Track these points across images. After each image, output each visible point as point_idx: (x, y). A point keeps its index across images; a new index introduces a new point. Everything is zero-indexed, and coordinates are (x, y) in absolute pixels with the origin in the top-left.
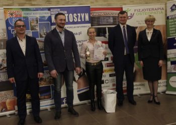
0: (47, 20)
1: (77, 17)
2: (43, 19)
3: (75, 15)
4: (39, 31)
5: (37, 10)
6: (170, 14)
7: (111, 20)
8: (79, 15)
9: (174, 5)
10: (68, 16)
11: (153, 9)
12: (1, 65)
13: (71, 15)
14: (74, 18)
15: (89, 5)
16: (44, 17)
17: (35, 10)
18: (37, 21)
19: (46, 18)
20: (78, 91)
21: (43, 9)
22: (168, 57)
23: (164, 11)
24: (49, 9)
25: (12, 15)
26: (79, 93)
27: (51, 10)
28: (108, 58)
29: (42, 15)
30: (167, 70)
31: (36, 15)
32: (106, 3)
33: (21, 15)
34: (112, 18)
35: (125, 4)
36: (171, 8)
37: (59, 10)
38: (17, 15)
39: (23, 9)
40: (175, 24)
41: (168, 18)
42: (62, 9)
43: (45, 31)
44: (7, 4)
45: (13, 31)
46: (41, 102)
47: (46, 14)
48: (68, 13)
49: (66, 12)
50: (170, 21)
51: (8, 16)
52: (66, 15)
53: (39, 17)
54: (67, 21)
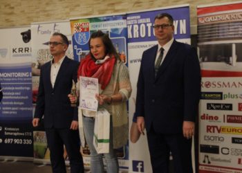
0: (121, 35)
2: (115, 32)
5: (108, 20)
15: (187, 5)
16: (117, 29)
17: (105, 20)
19: (120, 32)
24: (125, 17)
25: (78, 28)
27: (128, 18)
28: (231, 105)
29: (114, 27)
31: (106, 28)
33: (88, 29)
37: (139, 17)
38: (83, 29)
39: (91, 20)
44: (85, 12)
45: (79, 51)
47: (120, 25)
48: (152, 22)
49: (148, 20)
52: (149, 25)
53: (110, 31)
54: (149, 35)
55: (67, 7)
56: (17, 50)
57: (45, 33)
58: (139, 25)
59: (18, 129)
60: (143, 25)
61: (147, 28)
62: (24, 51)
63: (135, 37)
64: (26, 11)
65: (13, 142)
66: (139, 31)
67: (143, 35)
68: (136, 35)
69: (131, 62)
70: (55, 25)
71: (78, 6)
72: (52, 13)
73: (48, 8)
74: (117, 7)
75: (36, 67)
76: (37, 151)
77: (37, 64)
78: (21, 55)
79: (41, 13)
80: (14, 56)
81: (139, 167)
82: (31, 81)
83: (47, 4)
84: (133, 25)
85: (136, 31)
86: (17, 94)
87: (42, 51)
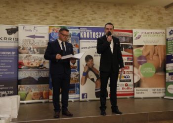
0: (77, 36)
1: (99, 34)
3: (97, 33)
6: (168, 37)
7: (124, 39)
8: (100, 33)
9: (172, 30)
10: (92, 34)
11: (156, 33)
12: (42, 65)
13: (94, 33)
14: (96, 35)
16: (75, 33)
19: (77, 34)
20: (96, 90)
21: (75, 28)
22: (167, 69)
23: (164, 35)
24: (79, 28)
26: (96, 91)
27: (81, 29)
30: (165, 80)
32: (120, 26)
34: (124, 38)
35: (135, 28)
36: (170, 32)
37: (86, 29)
40: (172, 45)
41: (167, 40)
42: (88, 28)
46: (69, 95)
47: (77, 31)
48: (93, 32)
49: (91, 31)
50: (169, 42)
51: (51, 31)
52: (91, 33)
53: (72, 33)
54: (91, 37)
55: (39, 19)
56: (3, 39)
58: (86, 32)
59: (3, 86)
60: (88, 33)
61: (90, 34)
62: (8, 39)
64: (9, 17)
67: (88, 37)
68: (85, 37)
69: (82, 48)
70: (35, 28)
71: (46, 19)
72: (28, 20)
73: (26, 18)
74: (68, 23)
78: (5, 42)
79: (21, 20)
81: (85, 96)
83: (26, 16)
84: (83, 32)
85: (85, 35)
87: (25, 40)
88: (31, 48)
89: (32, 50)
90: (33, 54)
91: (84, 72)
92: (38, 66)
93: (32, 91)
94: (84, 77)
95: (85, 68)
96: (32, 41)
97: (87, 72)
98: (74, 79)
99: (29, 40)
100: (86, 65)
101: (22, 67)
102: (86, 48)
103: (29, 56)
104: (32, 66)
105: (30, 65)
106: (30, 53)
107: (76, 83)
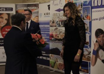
4: (82, 14)
16: (86, 2)
18: (82, 6)
31: (81, 1)
43: (86, 15)
53: (83, 3)
54: (103, 4)
56: (46, 14)
57: (56, 5)
59: (45, 52)
62: (48, 14)
63: (95, 5)
65: (43, 58)
66: (98, 2)
67: (99, 5)
69: (93, 20)
70: (60, 1)
75: (52, 22)
76: (51, 64)
77: (52, 21)
78: (47, 17)
80: (45, 17)
82: (49, 29)
85: (96, 2)
86: (45, 35)
87: (54, 14)
88: (57, 21)
89: (58, 23)
90: (58, 27)
91: (94, 50)
92: (62, 38)
93: (58, 61)
94: (94, 56)
95: (95, 45)
96: (58, 15)
97: (98, 51)
98: (87, 57)
99: (56, 14)
100: (97, 41)
101: (53, 39)
102: (97, 19)
103: (57, 29)
104: (58, 38)
105: (57, 37)
106: (57, 26)
107: (88, 62)
